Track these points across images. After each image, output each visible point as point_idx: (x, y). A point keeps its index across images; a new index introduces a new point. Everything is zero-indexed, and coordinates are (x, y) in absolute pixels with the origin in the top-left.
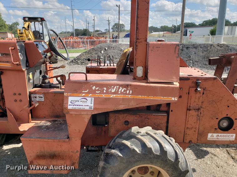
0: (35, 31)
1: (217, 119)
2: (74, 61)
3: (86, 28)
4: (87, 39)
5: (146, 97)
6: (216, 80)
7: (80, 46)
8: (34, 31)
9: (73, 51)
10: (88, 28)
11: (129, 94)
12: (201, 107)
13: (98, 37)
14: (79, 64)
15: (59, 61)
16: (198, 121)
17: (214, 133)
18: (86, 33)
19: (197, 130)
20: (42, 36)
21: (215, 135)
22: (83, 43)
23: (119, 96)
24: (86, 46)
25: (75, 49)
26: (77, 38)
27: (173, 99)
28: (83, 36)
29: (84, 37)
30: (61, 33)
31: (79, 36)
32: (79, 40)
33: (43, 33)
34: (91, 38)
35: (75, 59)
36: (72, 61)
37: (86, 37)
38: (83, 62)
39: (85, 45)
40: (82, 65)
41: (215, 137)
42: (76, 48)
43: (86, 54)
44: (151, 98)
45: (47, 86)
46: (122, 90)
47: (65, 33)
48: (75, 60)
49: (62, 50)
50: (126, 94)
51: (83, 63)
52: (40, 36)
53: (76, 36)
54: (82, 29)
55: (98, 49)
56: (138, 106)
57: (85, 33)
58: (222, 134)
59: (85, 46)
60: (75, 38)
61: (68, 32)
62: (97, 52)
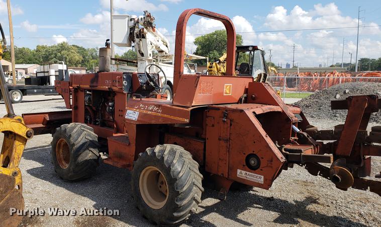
1: (244, 154)
5: (169, 116)
6: (242, 113)
8: (242, 64)
11: (159, 113)
12: (229, 138)
16: (228, 154)
17: (242, 170)
19: (227, 163)
21: (244, 172)
23: (154, 113)
27: (186, 120)
30: (332, 66)
41: (243, 175)
43: (310, 99)
44: (172, 117)
46: (156, 109)
50: (158, 112)
52: (248, 70)
55: (332, 92)
56: (164, 123)
58: (250, 173)
62: (328, 96)
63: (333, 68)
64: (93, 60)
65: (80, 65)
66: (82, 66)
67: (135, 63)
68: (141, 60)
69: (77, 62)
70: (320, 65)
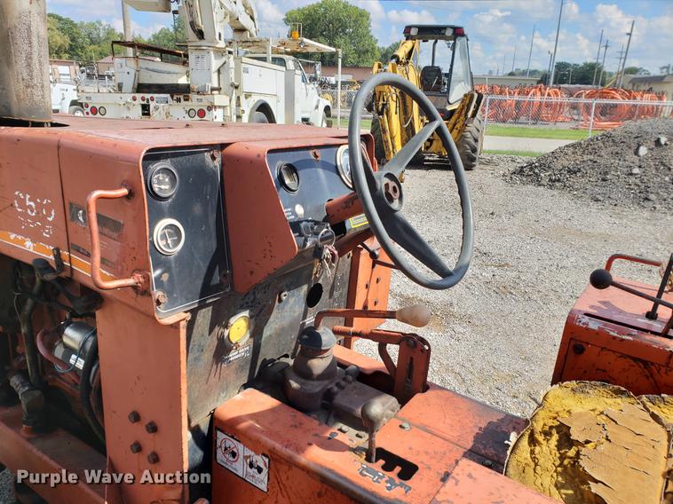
0: (433, 66)
2: (527, 171)
3: (595, 61)
4: (590, 96)
7: (561, 119)
8: (426, 67)
9: (535, 130)
10: (600, 61)
13: (630, 93)
14: (543, 182)
15: (481, 163)
18: (590, 76)
20: (445, 84)
22: (574, 107)
24: (582, 118)
25: (542, 127)
26: (556, 93)
28: (578, 85)
29: (580, 89)
30: (511, 74)
31: (566, 86)
32: (562, 98)
33: (449, 75)
34: (603, 95)
35: (531, 166)
36: (521, 171)
37: (589, 88)
38: (559, 180)
39: (579, 114)
40: (551, 188)
42: (545, 121)
43: (573, 153)
45: (311, 396)
47: (524, 73)
48: (531, 169)
49: (502, 125)
51: (557, 184)
52: (438, 83)
53: (554, 83)
54: (581, 63)
55: (627, 140)
57: (587, 75)
59: (576, 117)
60: (551, 91)
61: (533, 73)
62: (618, 149)
63: (513, 77)
64: (93, 47)
65: (67, 55)
66: (70, 58)
67: (179, 55)
68: (198, 48)
69: (60, 48)
70: (491, 72)
